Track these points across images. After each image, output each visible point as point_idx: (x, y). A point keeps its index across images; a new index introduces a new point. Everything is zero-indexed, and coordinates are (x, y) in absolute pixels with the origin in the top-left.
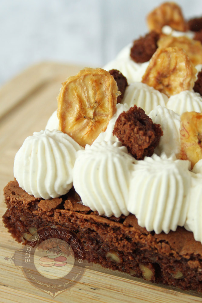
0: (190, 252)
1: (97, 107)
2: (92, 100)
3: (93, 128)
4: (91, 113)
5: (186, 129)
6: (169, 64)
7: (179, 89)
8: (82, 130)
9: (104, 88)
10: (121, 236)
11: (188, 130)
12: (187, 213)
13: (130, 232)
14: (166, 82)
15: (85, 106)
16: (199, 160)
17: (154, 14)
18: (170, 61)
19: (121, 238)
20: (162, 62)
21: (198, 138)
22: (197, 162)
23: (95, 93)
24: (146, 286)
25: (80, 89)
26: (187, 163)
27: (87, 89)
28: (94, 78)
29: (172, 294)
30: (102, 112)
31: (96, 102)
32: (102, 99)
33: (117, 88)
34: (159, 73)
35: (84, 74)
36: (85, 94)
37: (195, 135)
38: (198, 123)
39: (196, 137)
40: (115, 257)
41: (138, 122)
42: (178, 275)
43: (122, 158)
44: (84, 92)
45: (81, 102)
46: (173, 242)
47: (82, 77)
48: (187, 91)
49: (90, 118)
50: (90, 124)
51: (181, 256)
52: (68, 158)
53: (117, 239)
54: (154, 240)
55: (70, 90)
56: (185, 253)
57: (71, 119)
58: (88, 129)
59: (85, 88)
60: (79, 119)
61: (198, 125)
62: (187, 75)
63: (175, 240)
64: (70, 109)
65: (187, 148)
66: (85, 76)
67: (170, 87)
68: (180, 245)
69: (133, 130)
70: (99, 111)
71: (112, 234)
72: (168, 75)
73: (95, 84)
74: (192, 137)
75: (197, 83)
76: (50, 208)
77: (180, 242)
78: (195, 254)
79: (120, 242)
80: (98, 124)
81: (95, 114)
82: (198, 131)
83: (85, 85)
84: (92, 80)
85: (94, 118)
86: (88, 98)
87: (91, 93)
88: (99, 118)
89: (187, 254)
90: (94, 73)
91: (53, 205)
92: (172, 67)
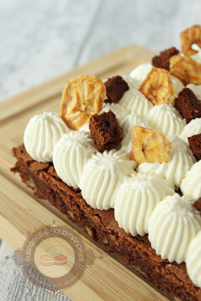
0: (112, 228)
1: (88, 105)
2: (86, 98)
3: (83, 119)
4: (83, 107)
5: (135, 138)
6: (158, 81)
7: (162, 101)
8: (75, 118)
9: (95, 91)
10: (74, 202)
11: (136, 139)
12: (114, 200)
13: (79, 201)
14: (154, 93)
15: (81, 102)
16: (142, 162)
17: (186, 32)
18: (158, 78)
19: (74, 204)
20: (154, 78)
21: (142, 147)
22: (141, 164)
23: (89, 94)
24: (86, 241)
25: (78, 89)
26: (132, 163)
27: (84, 90)
28: (90, 83)
29: (100, 252)
30: (91, 108)
31: (88, 101)
32: (93, 99)
33: (105, 93)
34: (151, 86)
35: (83, 79)
36: (82, 93)
37: (141, 144)
38: (143, 136)
39: (141, 146)
40: (72, 215)
41: (104, 124)
42: (106, 242)
43: (84, 148)
44: (81, 92)
45: (78, 98)
46: (104, 218)
47: (81, 80)
48: (166, 105)
49: (82, 111)
50: (82, 116)
51: (106, 229)
52: (55, 137)
53: (71, 204)
54: (92, 212)
55: (72, 88)
56: (109, 229)
57: (69, 109)
58: (79, 119)
59: (82, 88)
60: (75, 110)
61: (143, 137)
62: (168, 92)
63: (106, 217)
64: (70, 101)
65: (135, 151)
66: (83, 80)
67: (157, 98)
68: (109, 221)
69: (97, 129)
70: (89, 108)
71: (69, 199)
72: (156, 89)
73: (89, 87)
74: (138, 145)
75: (176, 100)
76: (38, 169)
77: (109, 219)
78: (115, 231)
79: (73, 206)
80: (87, 117)
81: (86, 109)
82: (142, 142)
83: (83, 86)
84: (88, 83)
85: (85, 111)
86: (83, 96)
87: (86, 93)
88: (88, 112)
89: (110, 230)
90: (90, 79)
91: (40, 167)
92: (160, 83)
